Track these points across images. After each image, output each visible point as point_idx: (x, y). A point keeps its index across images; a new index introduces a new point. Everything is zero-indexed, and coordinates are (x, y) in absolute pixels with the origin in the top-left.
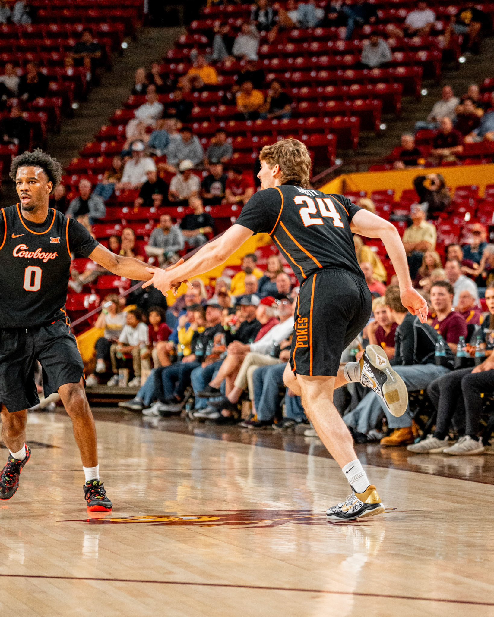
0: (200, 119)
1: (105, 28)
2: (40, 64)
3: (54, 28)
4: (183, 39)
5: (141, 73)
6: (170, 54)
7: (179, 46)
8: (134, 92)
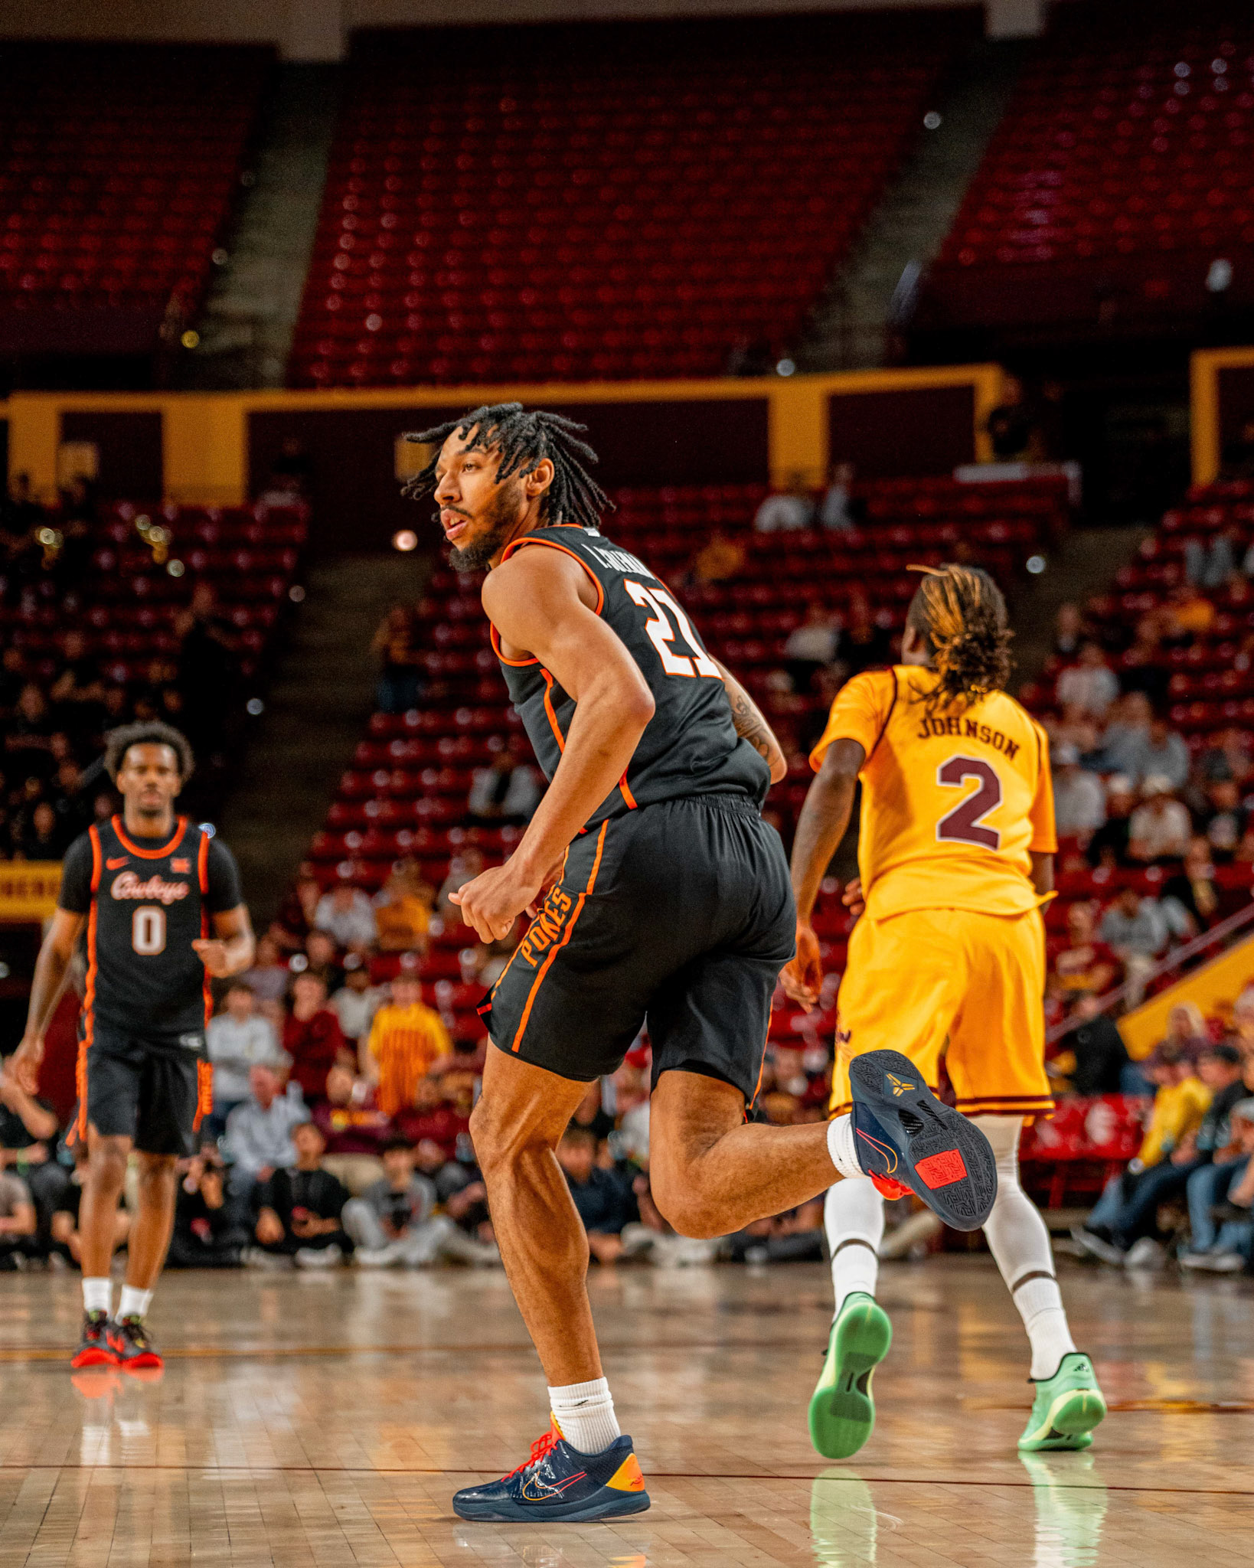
0: (1186, 700)
1: (997, 532)
2: (875, 604)
3: (900, 535)
4: (1148, 547)
5: (1069, 617)
6: (1124, 576)
7: (1140, 562)
8: (1057, 651)
